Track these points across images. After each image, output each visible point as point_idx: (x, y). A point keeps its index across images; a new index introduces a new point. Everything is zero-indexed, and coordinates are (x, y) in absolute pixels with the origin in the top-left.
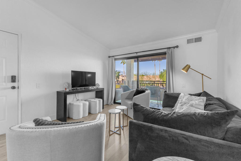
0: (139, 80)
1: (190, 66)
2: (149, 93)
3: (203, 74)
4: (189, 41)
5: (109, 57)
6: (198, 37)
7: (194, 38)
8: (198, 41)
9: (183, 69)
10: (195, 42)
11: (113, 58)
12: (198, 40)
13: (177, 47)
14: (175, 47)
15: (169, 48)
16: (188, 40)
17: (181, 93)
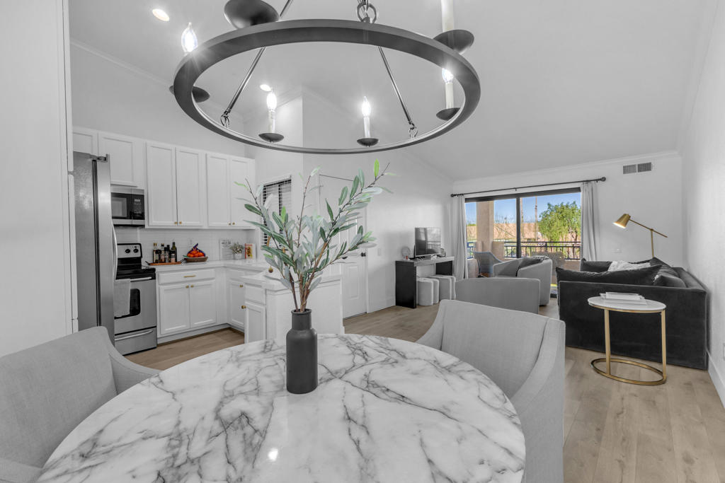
0: (521, 241)
1: (630, 217)
2: (548, 265)
3: (652, 230)
4: (627, 169)
5: (453, 196)
6: (646, 162)
7: (637, 163)
8: (645, 170)
9: (619, 221)
10: (639, 171)
11: (463, 198)
12: (646, 167)
13: (603, 179)
14: (600, 180)
15: (588, 181)
16: (624, 167)
17: (611, 263)
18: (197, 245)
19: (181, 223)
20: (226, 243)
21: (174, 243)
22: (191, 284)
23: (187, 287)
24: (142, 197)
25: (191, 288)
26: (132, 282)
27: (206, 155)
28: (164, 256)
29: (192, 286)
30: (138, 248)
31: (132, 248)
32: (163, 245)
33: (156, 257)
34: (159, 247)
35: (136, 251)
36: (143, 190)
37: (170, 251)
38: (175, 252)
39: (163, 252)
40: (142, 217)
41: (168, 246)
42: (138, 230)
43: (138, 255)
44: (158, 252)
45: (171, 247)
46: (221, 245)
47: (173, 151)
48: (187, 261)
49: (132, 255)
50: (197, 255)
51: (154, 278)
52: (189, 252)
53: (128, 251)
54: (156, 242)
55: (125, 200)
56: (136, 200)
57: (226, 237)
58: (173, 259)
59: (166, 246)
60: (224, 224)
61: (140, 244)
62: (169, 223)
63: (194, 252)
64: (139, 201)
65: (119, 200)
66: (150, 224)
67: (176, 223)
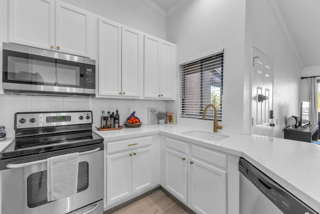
5: (302, 78)
11: (316, 80)
18: (134, 113)
19: (124, 93)
20: (152, 111)
21: (117, 111)
22: (134, 151)
23: (131, 155)
24: (93, 67)
25: (133, 155)
26: (80, 155)
27: (144, 36)
28: (110, 122)
29: (135, 154)
30: (90, 115)
31: (84, 115)
32: (109, 113)
33: (104, 123)
34: (106, 114)
35: (88, 118)
36: (94, 61)
37: (114, 118)
38: (118, 119)
39: (109, 119)
40: (93, 86)
41: (113, 113)
42: (90, 100)
43: (89, 121)
44: (105, 118)
45: (115, 114)
46: (150, 112)
47: (120, 29)
48: (127, 126)
49: (85, 121)
50: (134, 121)
51: (102, 149)
52: (128, 119)
53: (81, 118)
54: (103, 110)
55: (78, 68)
56: (88, 70)
57: (153, 106)
58: (117, 125)
59: (111, 113)
60: (155, 95)
61: (91, 112)
62: (115, 93)
63: (133, 119)
64: (91, 70)
65: (73, 69)
66: (100, 94)
67: (120, 93)
